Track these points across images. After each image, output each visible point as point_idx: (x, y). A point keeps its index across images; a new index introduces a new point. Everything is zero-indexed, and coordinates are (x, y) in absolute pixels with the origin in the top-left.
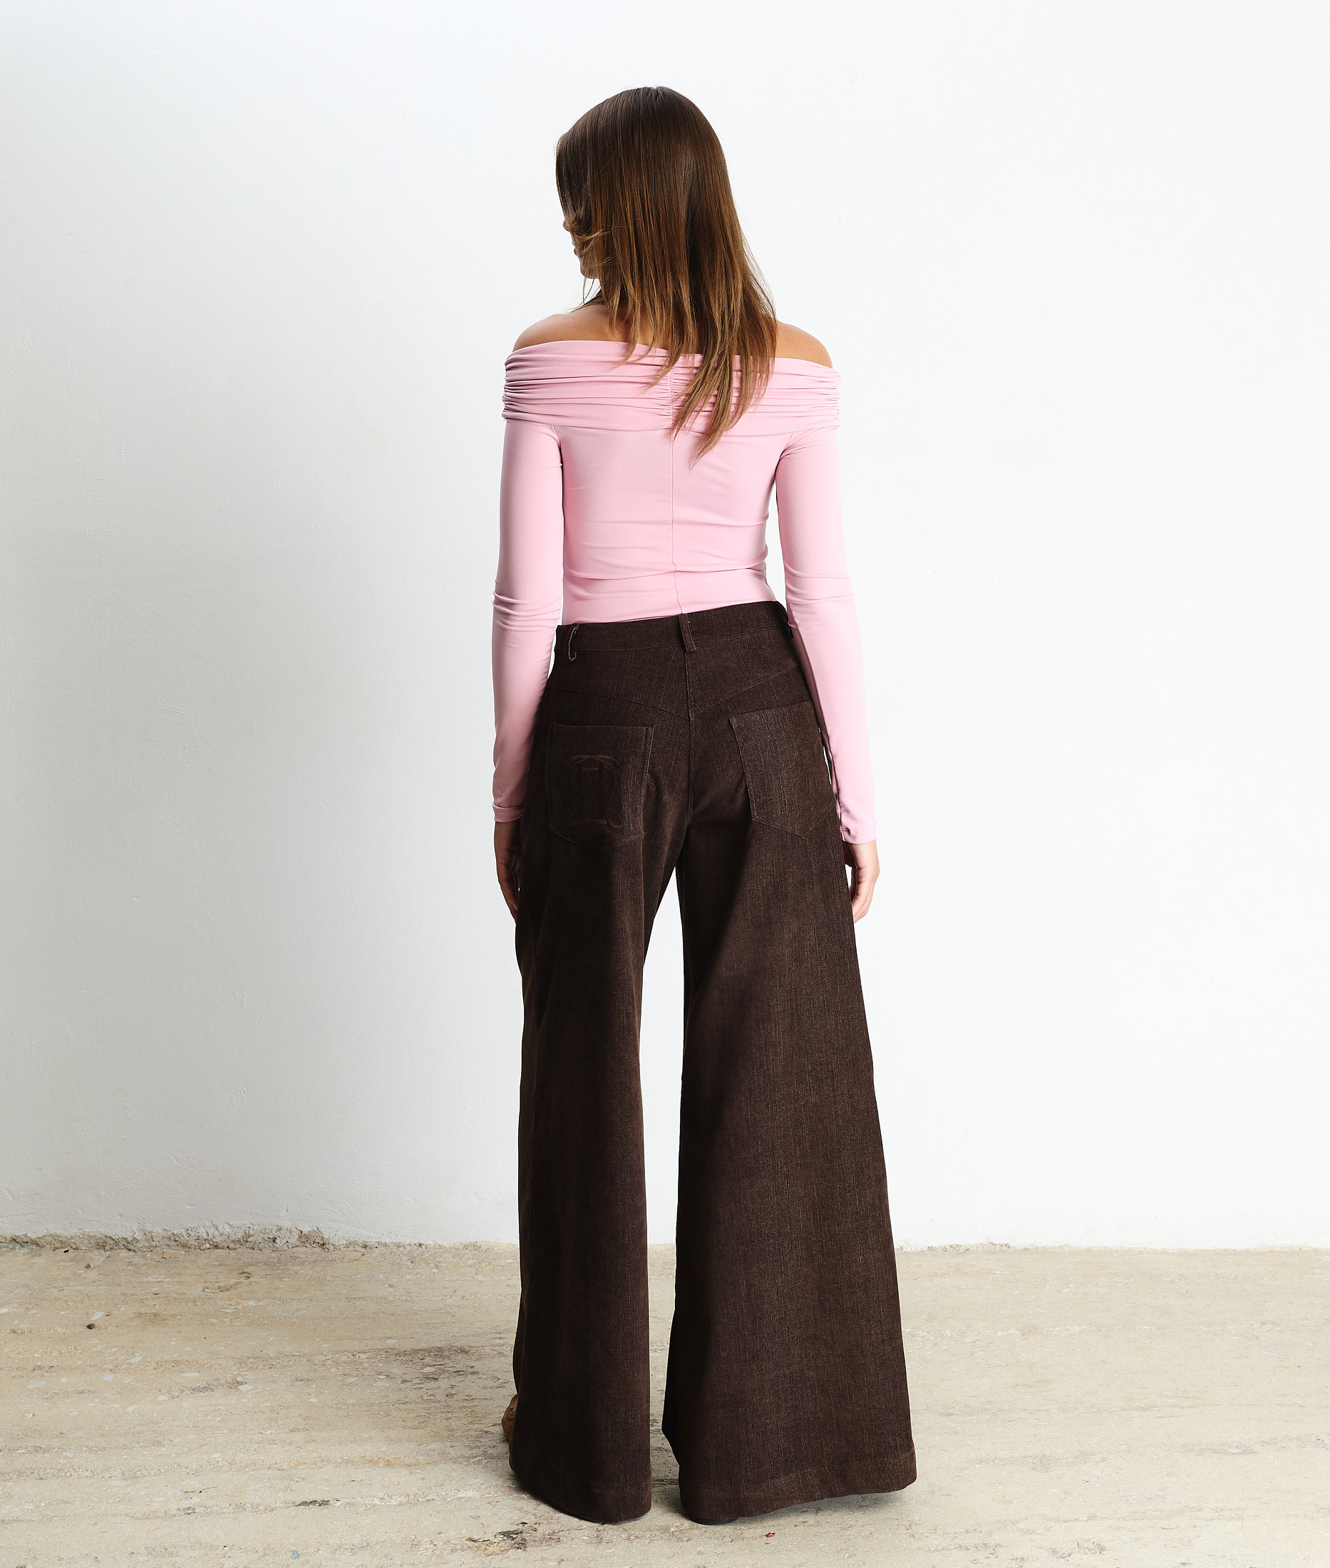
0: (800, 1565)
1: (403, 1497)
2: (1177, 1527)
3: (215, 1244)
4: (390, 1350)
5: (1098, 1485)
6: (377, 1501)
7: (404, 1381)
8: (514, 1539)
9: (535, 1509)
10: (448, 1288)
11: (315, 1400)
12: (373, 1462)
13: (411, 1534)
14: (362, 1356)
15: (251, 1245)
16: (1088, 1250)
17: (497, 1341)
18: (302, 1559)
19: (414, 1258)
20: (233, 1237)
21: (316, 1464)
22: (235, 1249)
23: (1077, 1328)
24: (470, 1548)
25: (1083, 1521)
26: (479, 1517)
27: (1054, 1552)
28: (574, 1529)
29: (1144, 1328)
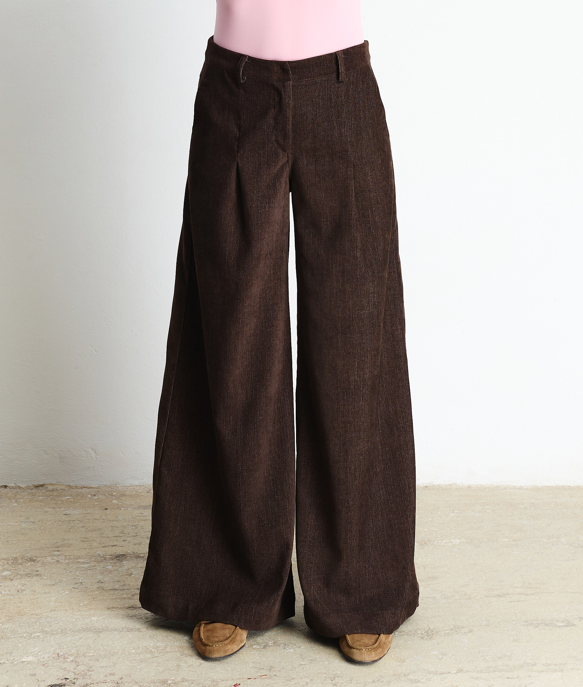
2: (517, 677)
9: (75, 669)
16: (469, 487)
17: (56, 553)
23: (458, 541)
25: (453, 673)
26: (35, 675)
28: (101, 682)
29: (504, 540)
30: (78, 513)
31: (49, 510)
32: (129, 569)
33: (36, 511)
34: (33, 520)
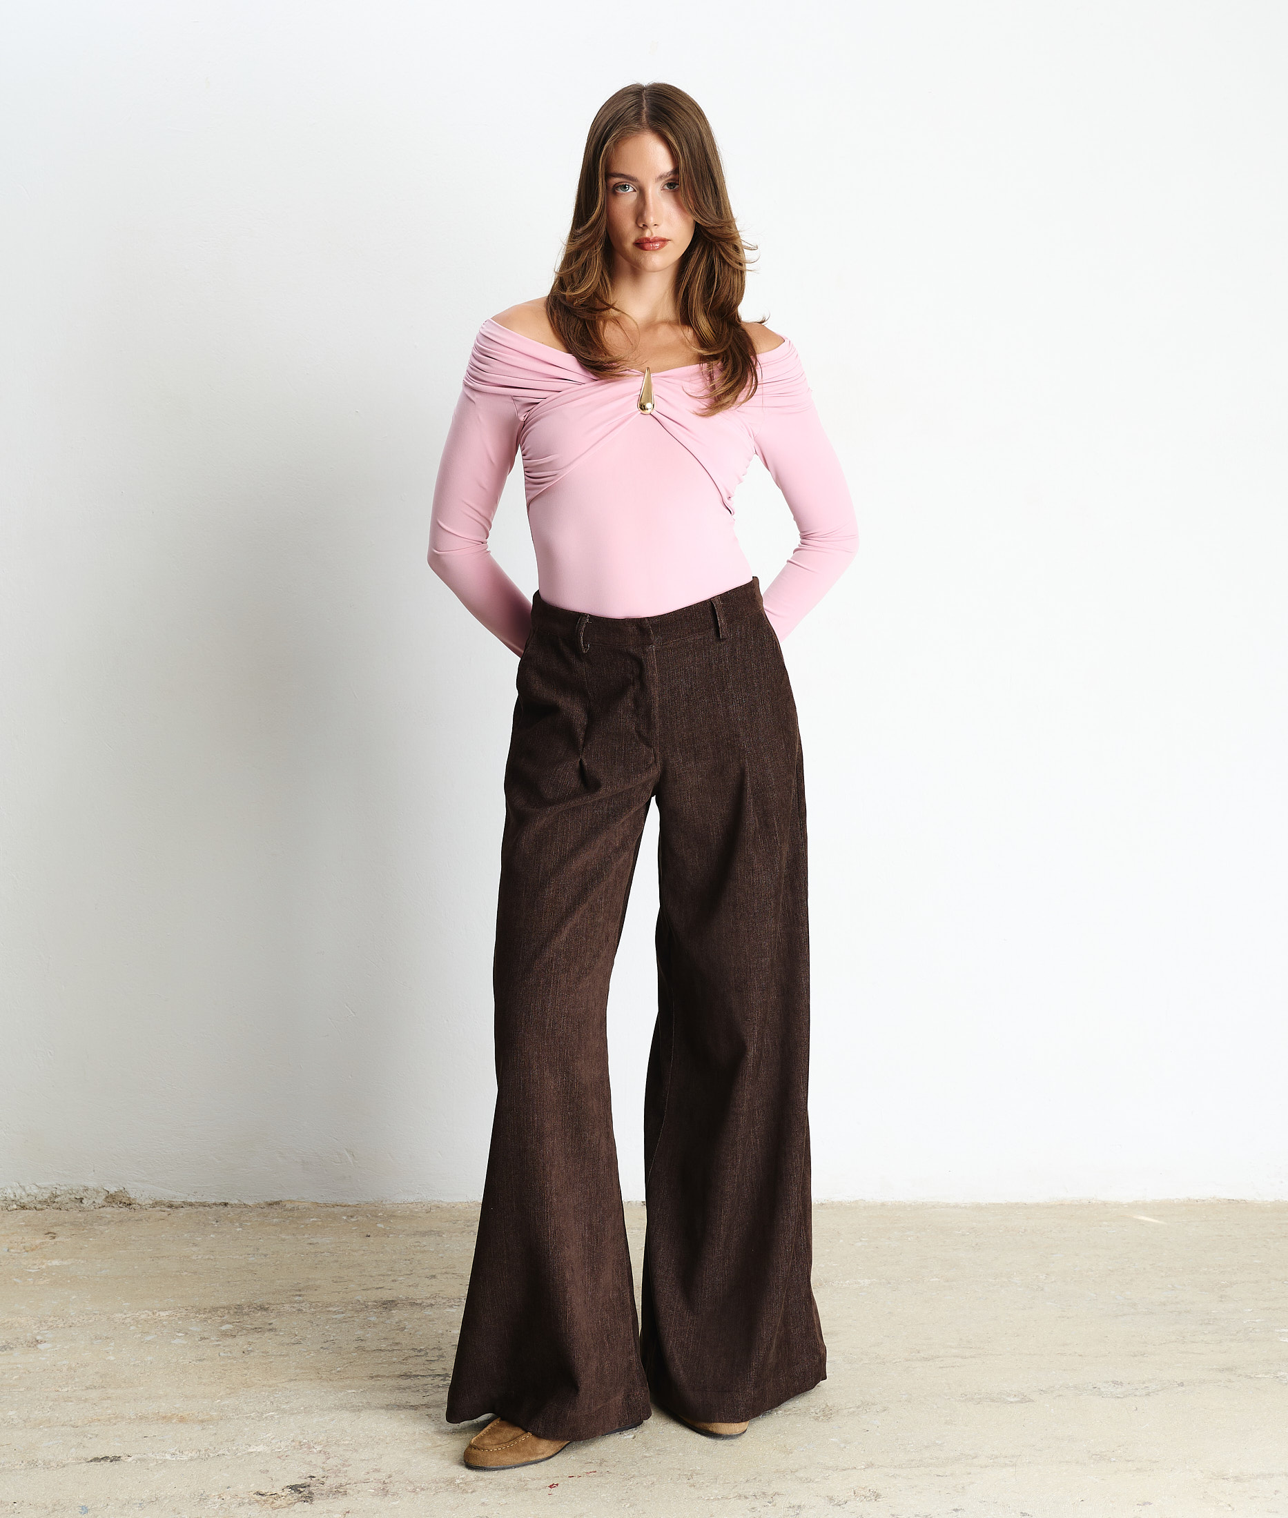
0: (581, 1515)
1: (194, 1453)
2: (952, 1475)
3: (22, 1205)
4: (190, 1308)
5: (878, 1434)
6: (168, 1457)
7: (202, 1339)
8: (301, 1492)
9: (324, 1463)
10: (251, 1246)
11: (112, 1358)
12: (166, 1419)
13: (199, 1488)
14: (162, 1314)
15: (58, 1206)
16: (883, 1205)
17: (297, 1298)
18: (90, 1514)
19: (220, 1217)
20: (40, 1198)
21: (109, 1421)
22: (42, 1209)
23: (867, 1281)
24: (257, 1501)
25: (860, 1469)
26: (268, 1471)
27: (831, 1499)
28: (361, 1482)
29: (932, 1280)
30: (328, 1241)
31: (287, 1237)
32: (401, 1321)
33: (269, 1239)
34: (265, 1252)
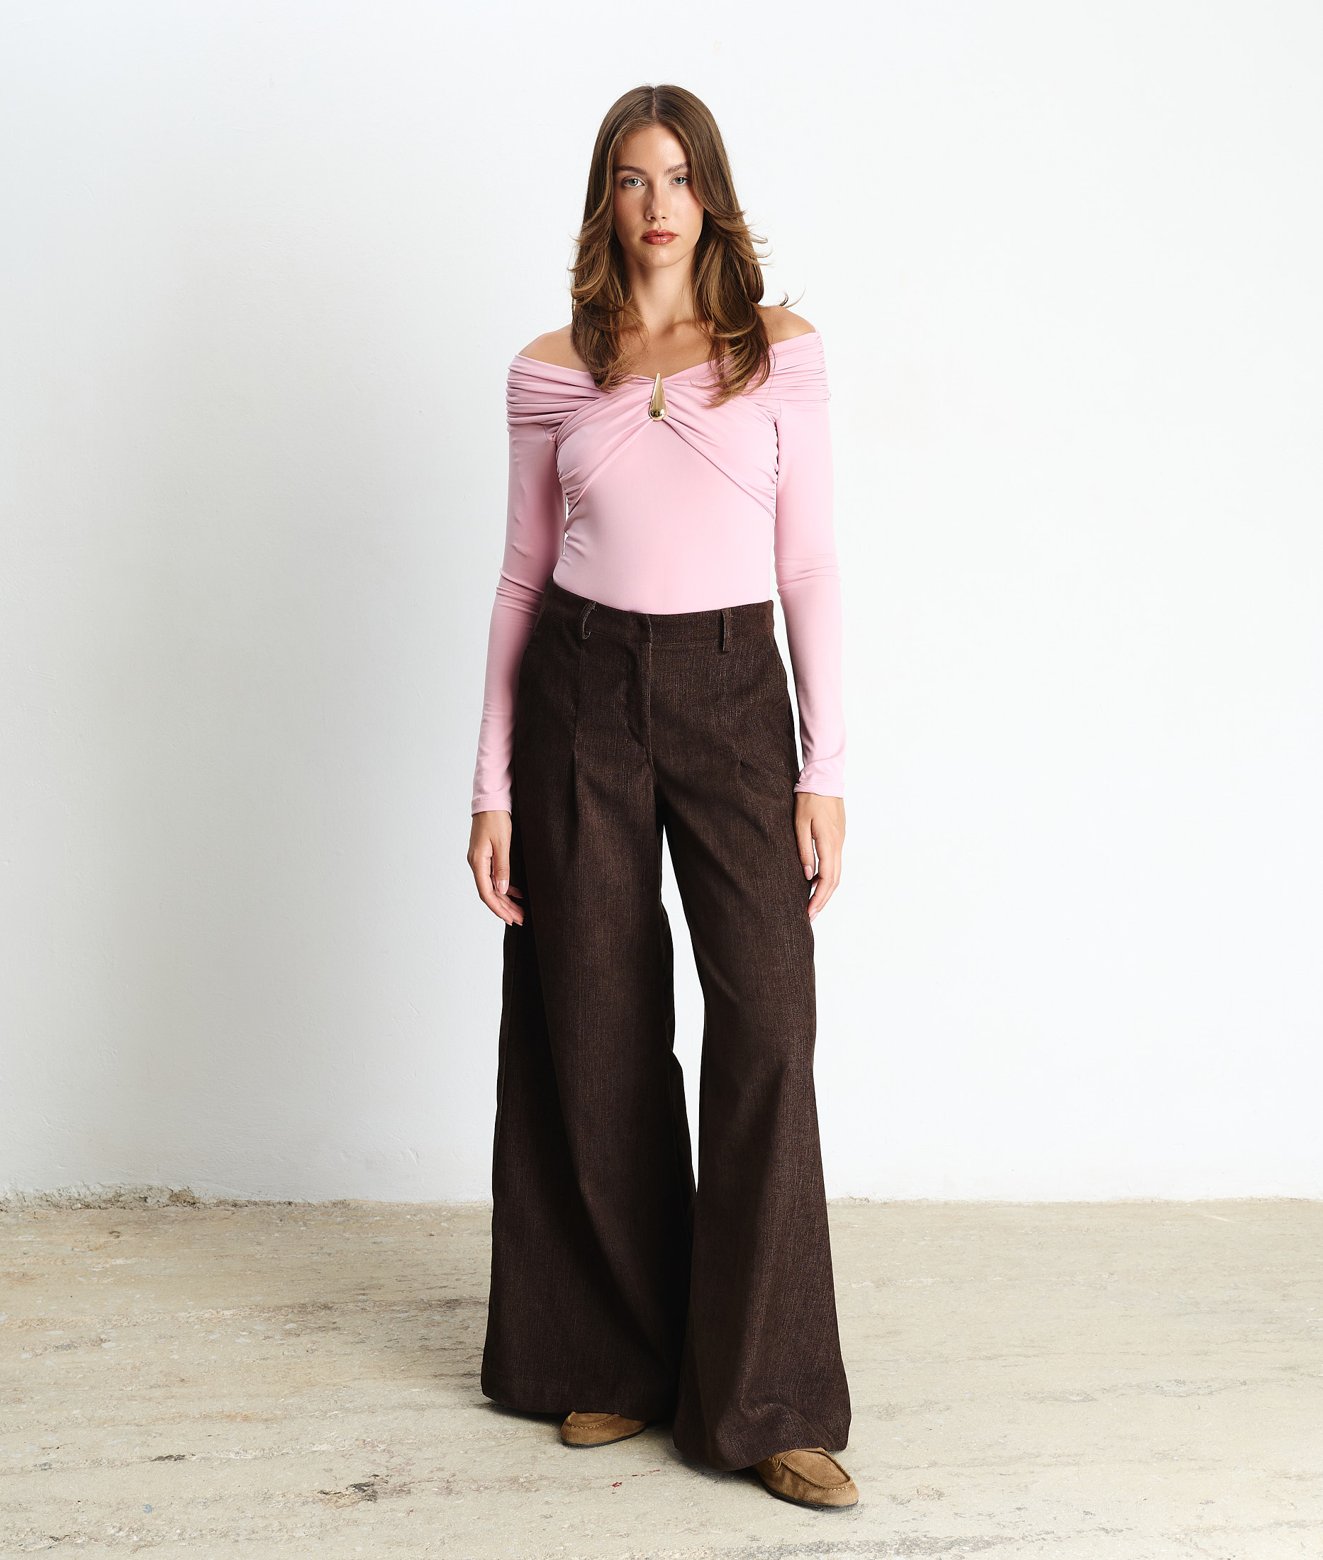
1: (258, 1452)
2: (1015, 1473)
3: (86, 1204)
4: (254, 1307)
5: (941, 1433)
6: (232, 1456)
7: (267, 1338)
8: (365, 1491)
9: (387, 1462)
10: (315, 1245)
11: (176, 1357)
12: (230, 1418)
13: (264, 1487)
14: (226, 1312)
15: (122, 1205)
16: (946, 1204)
17: (361, 1297)
18: (154, 1513)
19: (284, 1216)
20: (104, 1197)
21: (174, 1420)
22: (106, 1209)
23: (930, 1280)
24: (321, 1500)
25: (924, 1468)
26: (332, 1470)
27: (894, 1498)
28: (425, 1481)
29: (995, 1279)
30: (392, 1240)
31: (352, 1236)
32: (464, 1320)
33: (333, 1237)
34: (329, 1252)
